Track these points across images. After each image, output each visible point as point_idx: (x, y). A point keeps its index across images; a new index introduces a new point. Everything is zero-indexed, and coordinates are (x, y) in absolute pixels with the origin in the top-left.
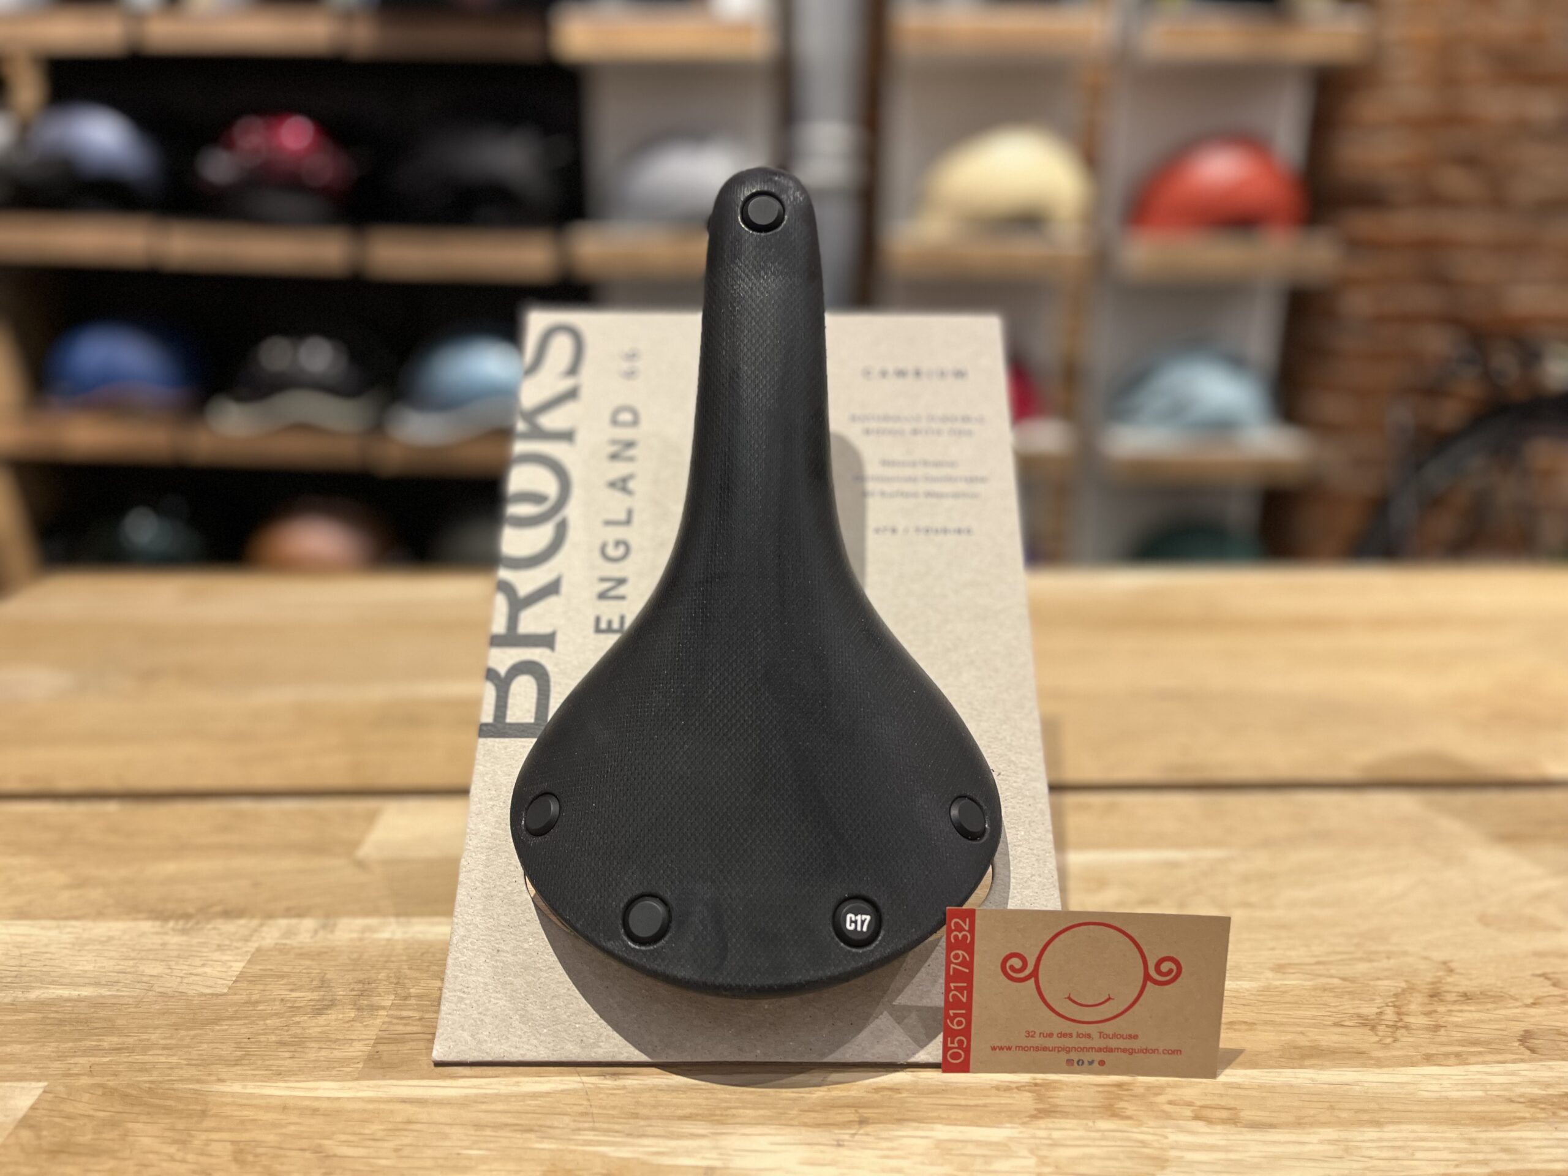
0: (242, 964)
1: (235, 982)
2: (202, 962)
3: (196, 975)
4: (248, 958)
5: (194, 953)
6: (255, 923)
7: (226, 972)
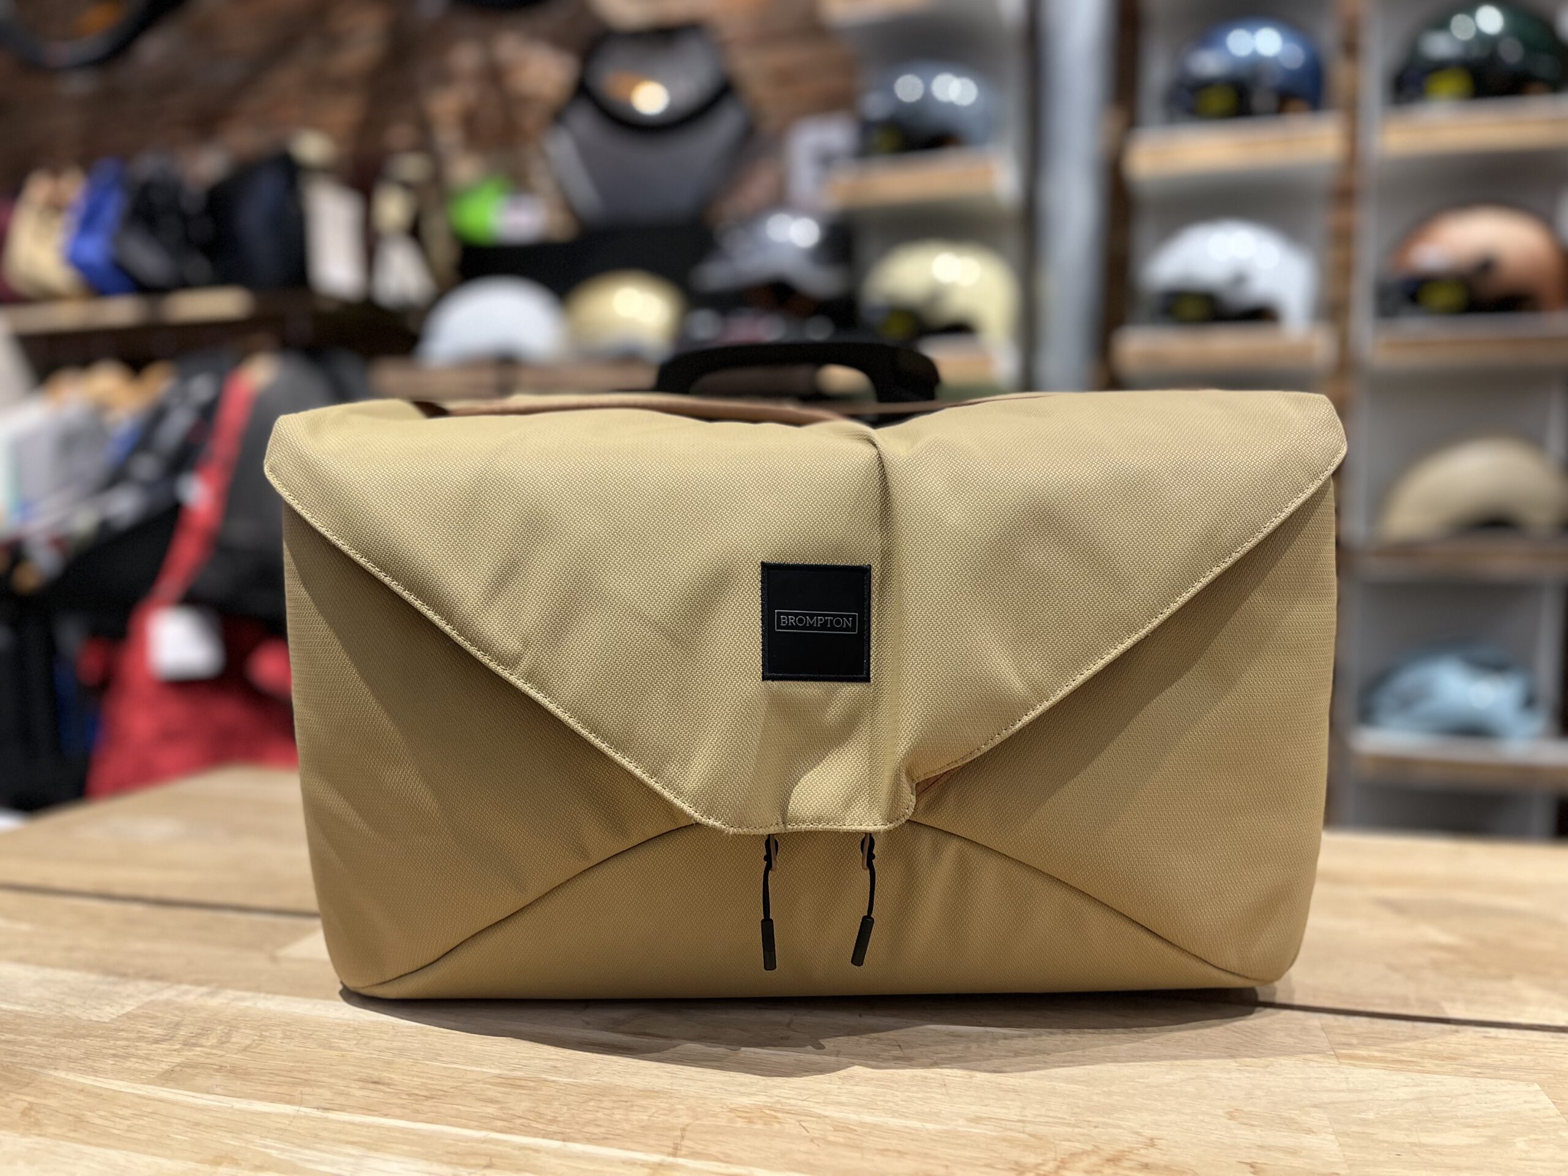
0: (132, 1008)
1: (119, 1017)
2: (109, 1003)
3: (97, 1010)
4: (141, 1004)
5: (108, 997)
6: (165, 985)
7: (118, 1010)
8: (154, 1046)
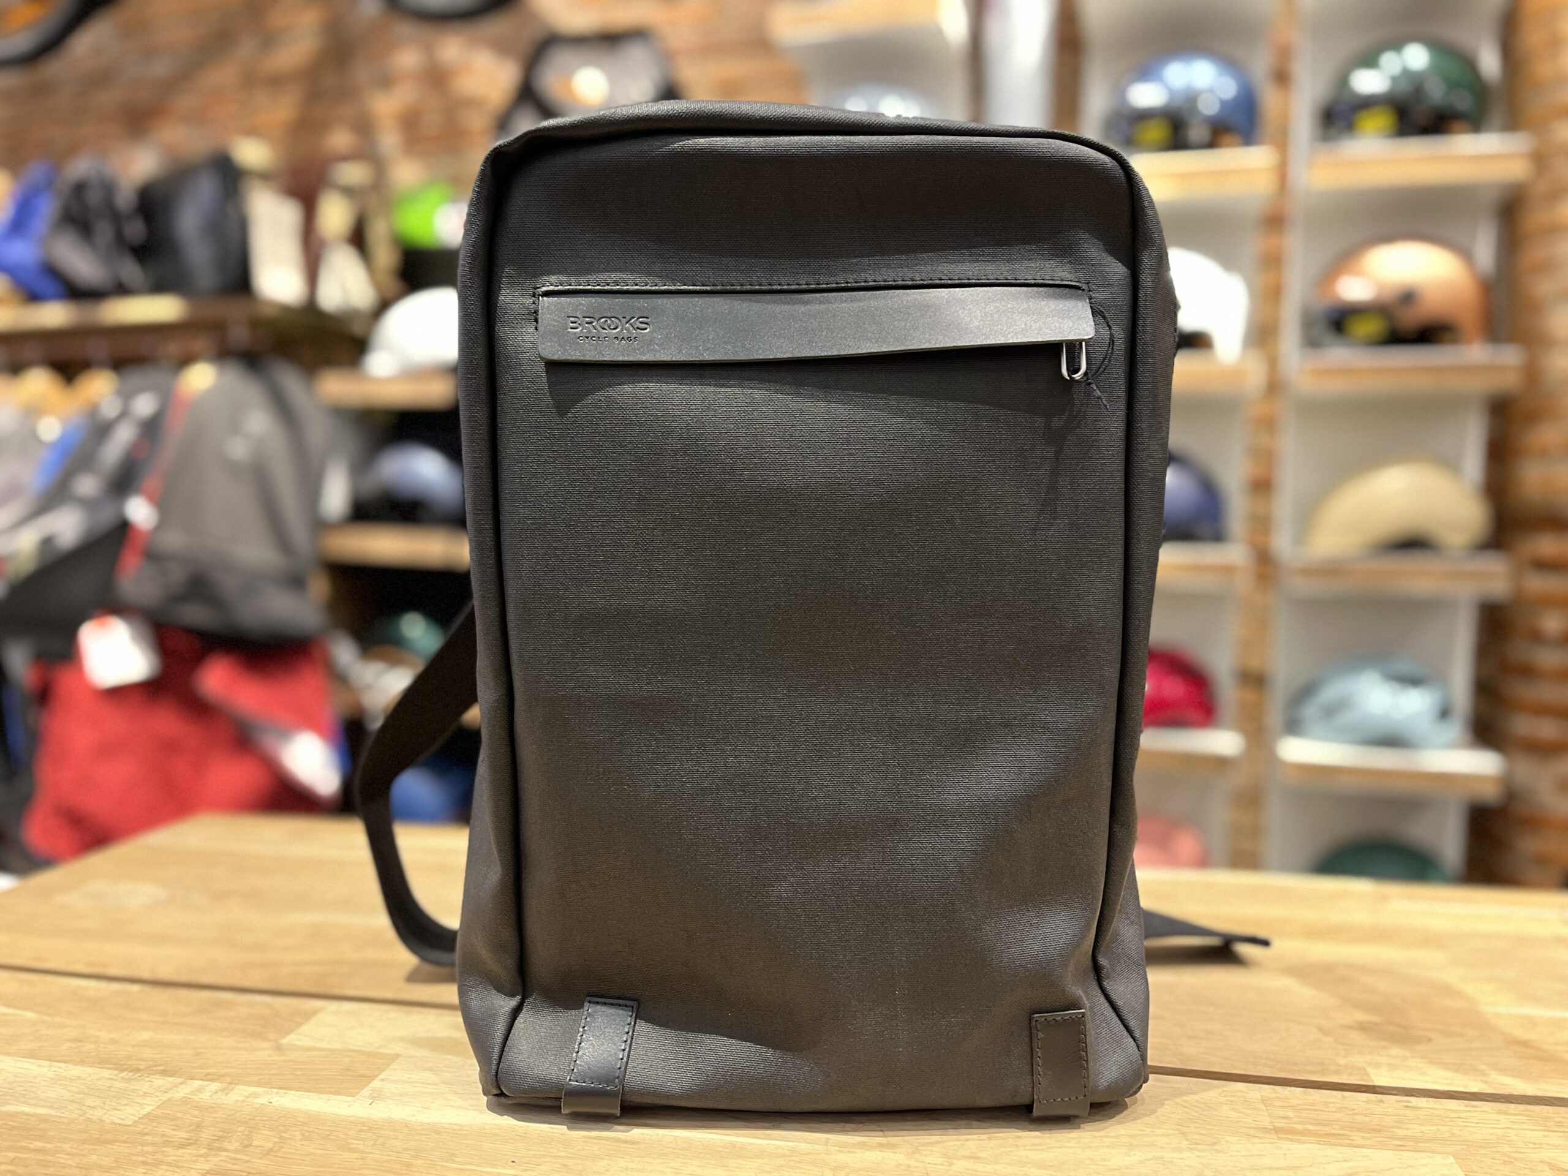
0: (152, 1108)
1: (140, 1118)
2: (126, 1103)
3: (118, 1110)
4: (158, 1104)
5: (126, 1096)
6: (180, 1080)
7: (138, 1111)
8: (180, 1152)
